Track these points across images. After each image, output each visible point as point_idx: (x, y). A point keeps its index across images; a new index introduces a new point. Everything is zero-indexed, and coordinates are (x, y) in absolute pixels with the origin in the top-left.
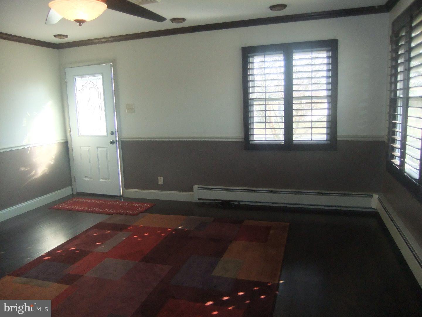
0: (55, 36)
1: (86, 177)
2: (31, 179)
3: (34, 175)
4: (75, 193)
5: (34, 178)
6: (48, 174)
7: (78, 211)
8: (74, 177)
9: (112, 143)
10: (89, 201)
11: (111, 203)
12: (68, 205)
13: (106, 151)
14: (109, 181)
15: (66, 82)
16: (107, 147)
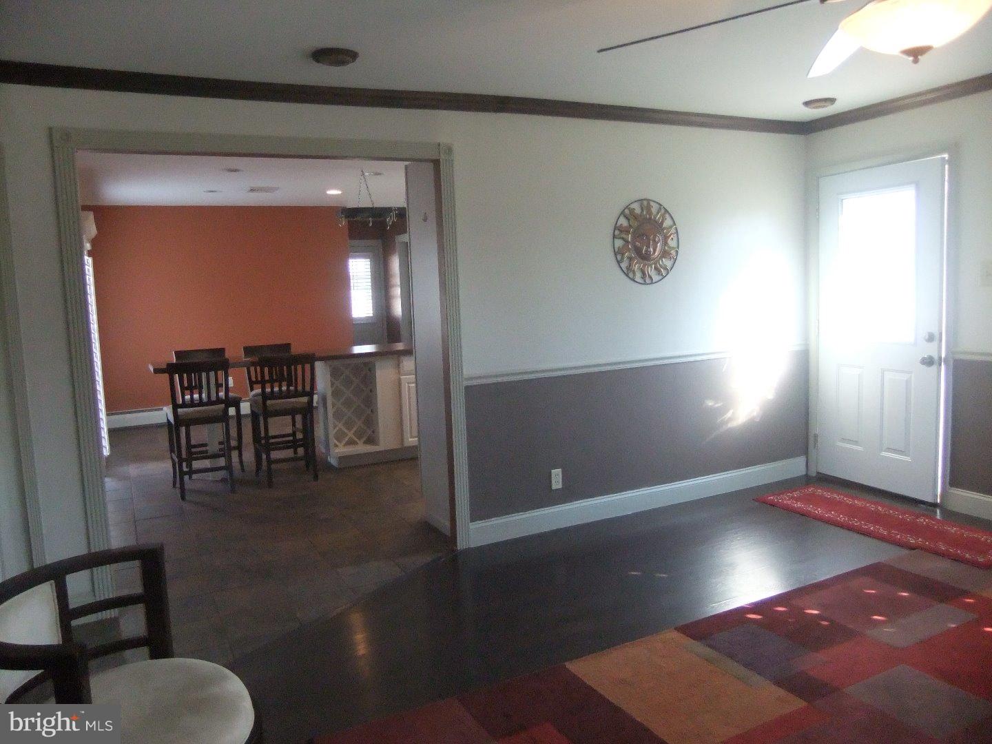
0: (807, 104)
1: (844, 440)
2: (725, 428)
3: (730, 419)
4: (813, 473)
5: (730, 425)
6: (758, 420)
7: (820, 519)
8: (816, 436)
9: (928, 362)
10: (849, 501)
11: (908, 518)
12: (797, 499)
13: (908, 382)
14: (908, 459)
15: (818, 210)
16: (911, 372)
